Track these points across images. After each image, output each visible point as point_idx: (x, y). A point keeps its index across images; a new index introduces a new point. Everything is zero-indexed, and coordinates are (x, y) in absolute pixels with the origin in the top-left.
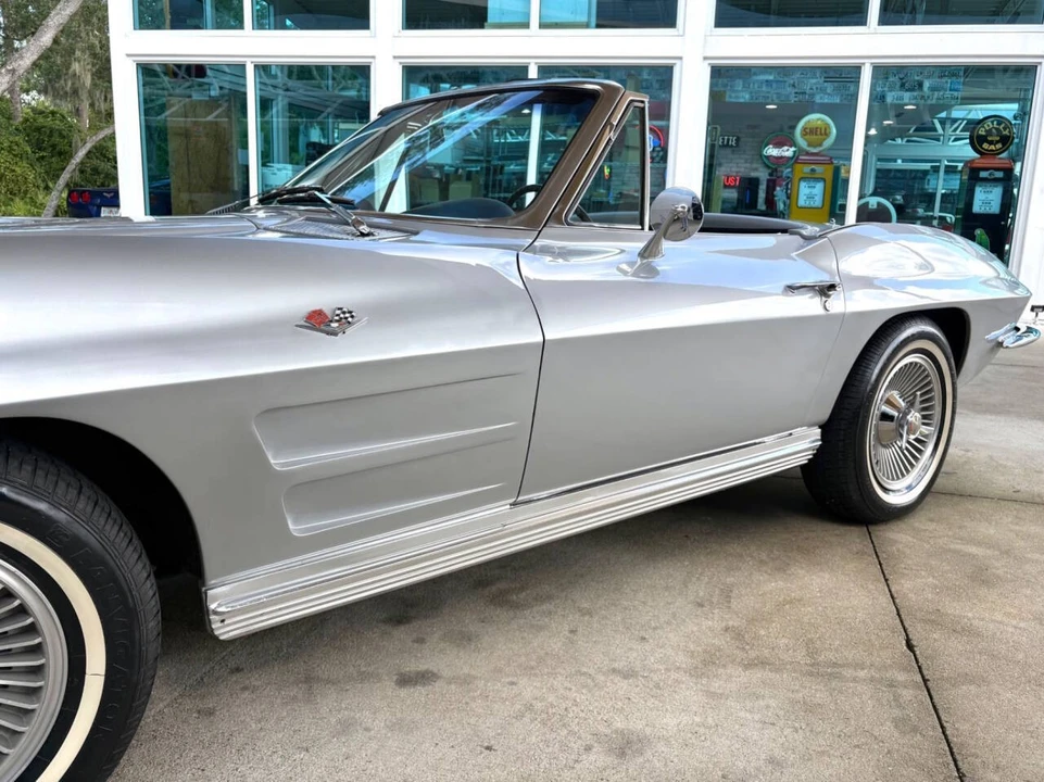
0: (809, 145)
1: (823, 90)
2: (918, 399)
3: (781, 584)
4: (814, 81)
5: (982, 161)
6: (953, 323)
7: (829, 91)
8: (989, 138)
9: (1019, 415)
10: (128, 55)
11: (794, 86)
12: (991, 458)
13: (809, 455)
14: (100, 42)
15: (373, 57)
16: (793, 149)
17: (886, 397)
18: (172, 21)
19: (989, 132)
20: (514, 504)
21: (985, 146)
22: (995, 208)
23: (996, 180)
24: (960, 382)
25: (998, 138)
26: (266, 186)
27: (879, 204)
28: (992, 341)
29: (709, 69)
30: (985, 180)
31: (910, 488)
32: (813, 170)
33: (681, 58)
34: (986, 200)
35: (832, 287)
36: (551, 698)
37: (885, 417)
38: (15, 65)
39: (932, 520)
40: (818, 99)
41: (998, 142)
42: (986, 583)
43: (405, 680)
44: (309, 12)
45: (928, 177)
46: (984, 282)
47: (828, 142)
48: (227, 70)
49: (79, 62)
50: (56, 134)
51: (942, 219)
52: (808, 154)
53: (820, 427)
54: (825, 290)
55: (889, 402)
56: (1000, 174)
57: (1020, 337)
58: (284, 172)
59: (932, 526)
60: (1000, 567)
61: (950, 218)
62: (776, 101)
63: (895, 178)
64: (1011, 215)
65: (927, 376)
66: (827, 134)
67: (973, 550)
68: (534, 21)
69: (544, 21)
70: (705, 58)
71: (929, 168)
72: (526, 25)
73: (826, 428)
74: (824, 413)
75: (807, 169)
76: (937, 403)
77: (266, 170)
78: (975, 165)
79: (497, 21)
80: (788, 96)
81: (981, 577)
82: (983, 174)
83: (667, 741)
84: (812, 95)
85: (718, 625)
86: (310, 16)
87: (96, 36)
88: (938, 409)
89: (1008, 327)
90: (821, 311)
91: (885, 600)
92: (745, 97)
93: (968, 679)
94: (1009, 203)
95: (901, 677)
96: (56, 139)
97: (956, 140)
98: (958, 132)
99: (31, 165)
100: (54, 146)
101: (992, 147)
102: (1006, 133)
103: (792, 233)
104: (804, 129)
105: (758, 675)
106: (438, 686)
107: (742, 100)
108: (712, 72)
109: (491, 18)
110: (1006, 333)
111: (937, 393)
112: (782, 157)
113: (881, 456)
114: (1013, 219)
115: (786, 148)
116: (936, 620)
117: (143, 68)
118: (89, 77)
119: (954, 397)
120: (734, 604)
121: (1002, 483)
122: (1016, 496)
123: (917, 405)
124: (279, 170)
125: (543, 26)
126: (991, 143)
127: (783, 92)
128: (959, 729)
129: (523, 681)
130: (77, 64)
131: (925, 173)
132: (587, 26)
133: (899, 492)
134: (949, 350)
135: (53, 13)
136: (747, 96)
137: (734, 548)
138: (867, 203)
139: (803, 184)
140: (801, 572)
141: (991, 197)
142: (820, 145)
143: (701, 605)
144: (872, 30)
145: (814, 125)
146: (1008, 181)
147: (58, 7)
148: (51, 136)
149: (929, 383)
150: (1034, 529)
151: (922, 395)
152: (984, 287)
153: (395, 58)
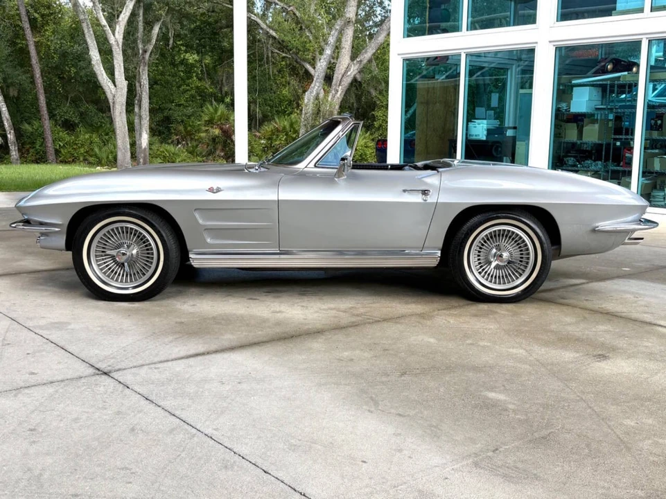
10: (399, 54)
15: (536, 43)
20: (280, 251)
35: (426, 191)
38: (362, 57)
54: (424, 192)
58: (482, 125)
65: (520, 237)
68: (647, 6)
69: (654, 6)
72: (641, 10)
79: (623, 9)
90: (421, 201)
109: (619, 7)
119: (542, 250)
124: (479, 124)
125: (653, 9)
149: (523, 241)
153: (550, 42)
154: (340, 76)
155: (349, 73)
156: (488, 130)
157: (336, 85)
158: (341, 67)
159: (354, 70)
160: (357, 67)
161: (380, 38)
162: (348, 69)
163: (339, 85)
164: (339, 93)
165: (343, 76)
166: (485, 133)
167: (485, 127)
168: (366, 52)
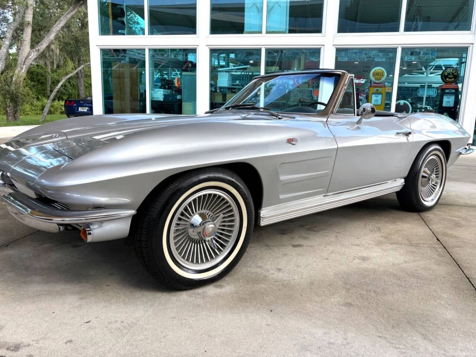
0: (376, 80)
1: (378, 56)
2: (435, 171)
3: (394, 226)
4: (375, 52)
5: (446, 85)
6: (445, 145)
7: (381, 56)
8: (449, 76)
9: (466, 182)
10: (97, 46)
11: (366, 54)
12: (457, 194)
13: (400, 188)
14: (63, 35)
15: (198, 46)
16: (365, 80)
17: (424, 170)
18: (113, 31)
19: (449, 74)
20: (324, 196)
21: (447, 79)
22: (452, 104)
23: (452, 93)
24: (448, 165)
25: (452, 76)
26: (152, 98)
27: (404, 103)
28: (458, 152)
29: (335, 50)
30: (448, 93)
31: (433, 200)
32: (377, 90)
33: (324, 45)
34: (448, 101)
35: (410, 133)
36: (338, 250)
37: (423, 177)
38: (39, 48)
39: (439, 211)
40: (376, 60)
41: (452, 78)
42: (459, 226)
43: (294, 246)
44: (162, 25)
45: (419, 90)
46: (454, 132)
47: (383, 79)
48: (135, 51)
49: (54, 44)
50: (40, 75)
51: (426, 108)
52: (375, 83)
53: (404, 179)
54: (408, 134)
55: (424, 172)
56: (453, 91)
57: (467, 151)
58: (160, 92)
59: (440, 213)
60: (463, 223)
61: (429, 108)
62: (359, 61)
63: (404, 90)
64: (458, 107)
65: (437, 163)
66: (383, 75)
67: (454, 219)
68: (264, 30)
69: (268, 30)
70: (334, 45)
71: (419, 86)
72: (261, 32)
73: (406, 179)
74: (406, 174)
75: (375, 89)
76: (440, 172)
77: (152, 92)
78: (443, 87)
79: (248, 31)
80: (364, 59)
81: (457, 225)
82: (447, 91)
83: (375, 258)
84: (374, 58)
85: (380, 236)
86: (162, 26)
87: (61, 33)
88: (441, 174)
89: (463, 148)
90: (406, 141)
91: (428, 230)
92: (346, 59)
93: (457, 247)
94: (457, 102)
95: (437, 246)
96: (40, 77)
97: (431, 73)
98: (431, 71)
99: (31, 89)
100: (39, 80)
101: (450, 80)
102: (456, 74)
103: (395, 116)
104: (374, 73)
105: (395, 246)
106: (304, 247)
107: (344, 60)
108: (336, 51)
109: (246, 30)
110: (462, 149)
111: (440, 169)
112: (360, 83)
113: (423, 190)
114: (459, 108)
115: (362, 80)
116: (446, 235)
117: (103, 51)
118: (58, 51)
119: (446, 171)
120: (382, 231)
121: (461, 201)
122: (466, 205)
123: (434, 173)
124: (158, 91)
125: (267, 32)
126: (450, 78)
127: (361, 57)
128: (456, 257)
129: (328, 247)
130: (53, 46)
131: (417, 88)
132: (285, 33)
133: (429, 202)
134: (444, 155)
135: (55, 26)
136: (347, 59)
137: (377, 218)
138: (400, 103)
139: (373, 96)
140: (400, 224)
141: (450, 100)
142: (380, 80)
143: (372, 231)
144: (401, 34)
145: (377, 71)
146: (457, 93)
147: (57, 23)
148: (37, 75)
149: (438, 166)
150: (473, 213)
151: (436, 169)
152: (454, 134)
153: (207, 46)
154: (24, 59)
155: (30, 57)
156: (164, 95)
157: (21, 64)
158: (24, 53)
159: (34, 55)
160: (36, 53)
161: (51, 37)
162: (29, 54)
163: (24, 64)
164: (24, 69)
165: (26, 58)
166: (163, 97)
167: (162, 93)
168: (42, 45)
